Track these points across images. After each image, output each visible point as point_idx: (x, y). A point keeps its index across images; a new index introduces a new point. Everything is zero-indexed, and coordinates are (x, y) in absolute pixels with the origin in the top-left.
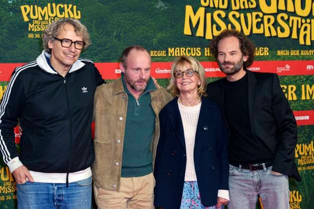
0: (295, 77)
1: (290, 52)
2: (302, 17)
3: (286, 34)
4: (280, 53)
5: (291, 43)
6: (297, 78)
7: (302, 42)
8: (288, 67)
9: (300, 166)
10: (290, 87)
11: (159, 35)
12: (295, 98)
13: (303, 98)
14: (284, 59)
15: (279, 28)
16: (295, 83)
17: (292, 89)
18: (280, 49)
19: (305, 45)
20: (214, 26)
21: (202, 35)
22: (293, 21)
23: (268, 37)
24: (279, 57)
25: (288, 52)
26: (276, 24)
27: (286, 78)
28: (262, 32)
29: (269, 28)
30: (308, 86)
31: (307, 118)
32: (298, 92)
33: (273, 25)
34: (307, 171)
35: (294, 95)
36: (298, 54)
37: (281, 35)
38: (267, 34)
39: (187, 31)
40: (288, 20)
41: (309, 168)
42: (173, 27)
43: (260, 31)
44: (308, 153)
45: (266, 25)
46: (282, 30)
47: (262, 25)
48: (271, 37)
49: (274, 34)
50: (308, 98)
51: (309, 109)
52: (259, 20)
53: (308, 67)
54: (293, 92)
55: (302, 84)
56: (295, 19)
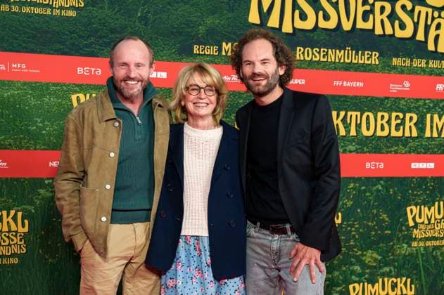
0: (417, 100)
1: (412, 61)
2: (434, 8)
3: (408, 33)
4: (396, 62)
5: (415, 48)
6: (421, 103)
7: (431, 47)
8: (407, 84)
9: (415, 239)
10: (408, 115)
11: (209, 21)
12: (415, 134)
13: (428, 134)
14: (402, 72)
15: (397, 23)
16: (416, 109)
17: (411, 119)
18: (398, 56)
19: (436, 51)
20: (297, 12)
21: (277, 26)
22: (420, 12)
23: (379, 36)
24: (395, 67)
25: (408, 61)
26: (393, 17)
27: (403, 102)
28: (370, 27)
29: (382, 22)
30: (436, 117)
31: (431, 165)
32: (420, 125)
33: (389, 17)
34: (426, 248)
35: (414, 129)
36: (424, 65)
37: (399, 34)
38: (379, 31)
39: (254, 18)
40: (413, 10)
41: (428, 243)
42: (231, 10)
43: (368, 25)
44: (429, 220)
45: (378, 17)
46: (403, 26)
47: (371, 16)
48: (384, 35)
49: (389, 31)
50: (435, 135)
51: (435, 153)
52: (368, 8)
53: (437, 87)
54: (412, 124)
55: (428, 113)
56: (424, 10)
